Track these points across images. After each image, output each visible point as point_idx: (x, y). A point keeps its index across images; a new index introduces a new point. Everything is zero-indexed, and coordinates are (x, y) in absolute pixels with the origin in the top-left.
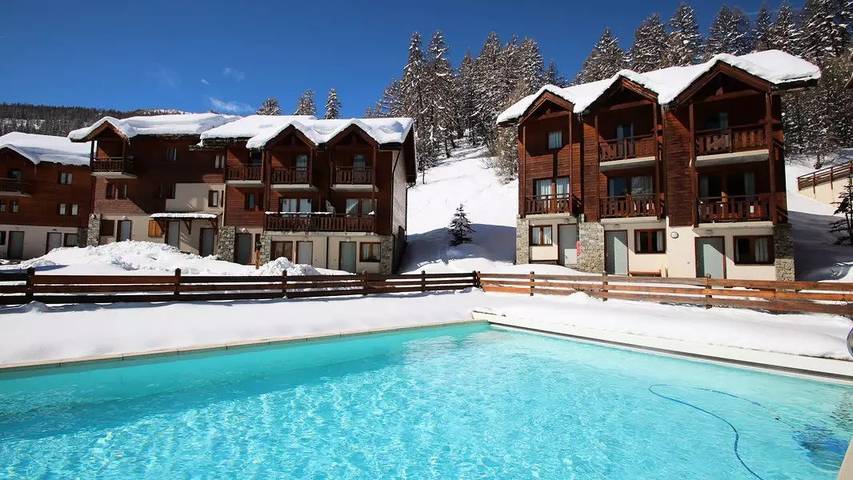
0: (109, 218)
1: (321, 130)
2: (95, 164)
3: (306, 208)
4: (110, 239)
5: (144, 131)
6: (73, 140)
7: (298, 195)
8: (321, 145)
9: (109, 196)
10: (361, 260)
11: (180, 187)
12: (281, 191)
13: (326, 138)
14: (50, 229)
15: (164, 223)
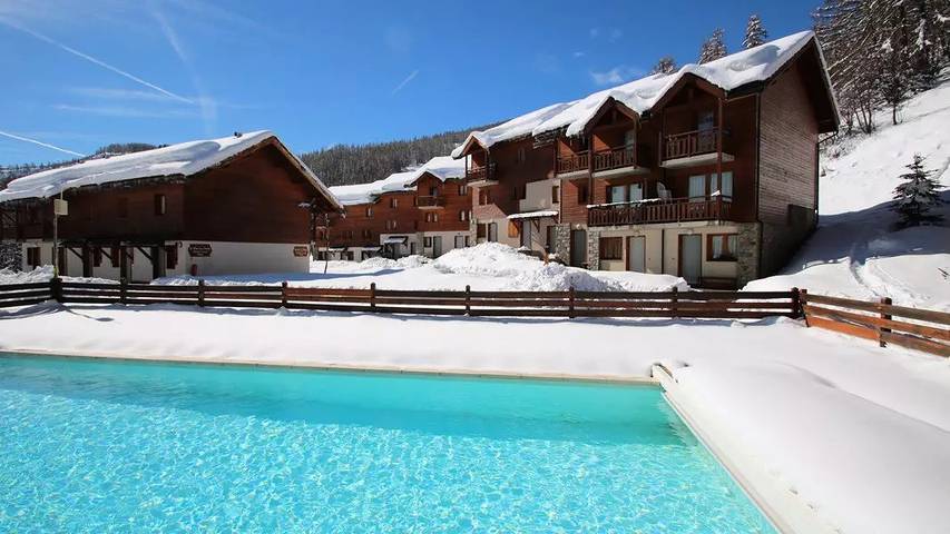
0: (483, 222)
1: (644, 92)
2: (471, 176)
3: (637, 196)
4: (483, 239)
5: (499, 138)
6: (455, 159)
7: (626, 181)
8: (646, 113)
9: (482, 203)
10: (710, 258)
11: (530, 187)
12: (608, 179)
13: (651, 103)
14: (456, 233)
15: (519, 224)
